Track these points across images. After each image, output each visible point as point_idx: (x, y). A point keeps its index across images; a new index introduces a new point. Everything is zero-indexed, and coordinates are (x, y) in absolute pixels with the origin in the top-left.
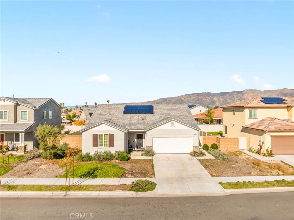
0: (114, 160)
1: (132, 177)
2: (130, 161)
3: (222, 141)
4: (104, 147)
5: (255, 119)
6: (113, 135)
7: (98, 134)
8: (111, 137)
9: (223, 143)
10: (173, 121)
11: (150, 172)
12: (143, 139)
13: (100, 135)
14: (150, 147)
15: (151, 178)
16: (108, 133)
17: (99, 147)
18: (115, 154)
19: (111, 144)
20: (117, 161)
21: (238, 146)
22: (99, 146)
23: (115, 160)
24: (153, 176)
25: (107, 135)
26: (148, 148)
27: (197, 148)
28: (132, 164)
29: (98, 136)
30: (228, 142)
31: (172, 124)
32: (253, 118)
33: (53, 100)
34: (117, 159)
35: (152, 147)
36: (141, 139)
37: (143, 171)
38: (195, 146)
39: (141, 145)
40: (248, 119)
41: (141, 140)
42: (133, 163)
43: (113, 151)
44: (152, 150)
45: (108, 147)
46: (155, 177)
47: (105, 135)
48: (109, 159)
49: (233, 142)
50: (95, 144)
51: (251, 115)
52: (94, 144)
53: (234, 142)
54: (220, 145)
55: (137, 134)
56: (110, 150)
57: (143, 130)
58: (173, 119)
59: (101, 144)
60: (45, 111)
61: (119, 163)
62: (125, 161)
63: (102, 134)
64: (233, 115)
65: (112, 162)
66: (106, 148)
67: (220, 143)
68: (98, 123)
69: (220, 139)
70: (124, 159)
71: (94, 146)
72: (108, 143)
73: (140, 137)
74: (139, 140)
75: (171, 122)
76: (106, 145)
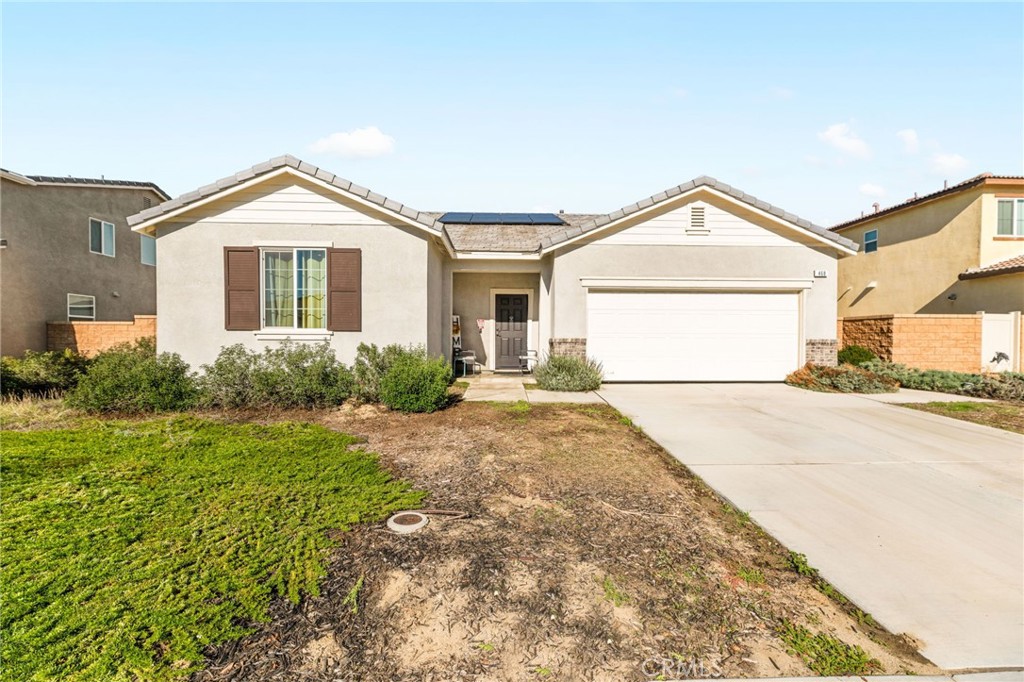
0: (346, 407)
2: (456, 414)
3: (904, 329)
4: (303, 330)
6: (358, 252)
7: (255, 251)
8: (345, 268)
9: (909, 340)
10: (699, 204)
12: (527, 321)
13: (272, 256)
14: (576, 342)
16: (323, 243)
17: (265, 330)
18: (359, 363)
19: (345, 312)
20: (367, 411)
21: (979, 354)
22: (268, 324)
23: (357, 406)
25: (318, 255)
26: (560, 347)
27: (827, 350)
28: (473, 431)
29: (262, 264)
30: (932, 336)
31: (698, 218)
32: (1015, 235)
33: (157, 188)
34: (368, 400)
35: (584, 343)
36: (514, 321)
38: (817, 337)
39: (518, 345)
40: (995, 239)
41: (518, 324)
42: (482, 423)
43: (345, 350)
45: (325, 331)
47: (303, 255)
48: (310, 399)
49: (954, 335)
50: (241, 312)
51: (1005, 226)
52: (235, 307)
53: (960, 336)
54: (893, 350)
55: (497, 296)
56: (331, 347)
57: (536, 257)
58: (705, 188)
59: (279, 309)
60: (103, 223)
61: (374, 425)
62: (421, 411)
63: (288, 251)
64: (867, 251)
65: (327, 418)
66: (312, 336)
67: (894, 342)
68: (257, 175)
69: (894, 321)
70: (417, 399)
71: (231, 324)
72: (324, 308)
73: (514, 309)
74: (505, 324)
75: (687, 210)
76: (311, 319)
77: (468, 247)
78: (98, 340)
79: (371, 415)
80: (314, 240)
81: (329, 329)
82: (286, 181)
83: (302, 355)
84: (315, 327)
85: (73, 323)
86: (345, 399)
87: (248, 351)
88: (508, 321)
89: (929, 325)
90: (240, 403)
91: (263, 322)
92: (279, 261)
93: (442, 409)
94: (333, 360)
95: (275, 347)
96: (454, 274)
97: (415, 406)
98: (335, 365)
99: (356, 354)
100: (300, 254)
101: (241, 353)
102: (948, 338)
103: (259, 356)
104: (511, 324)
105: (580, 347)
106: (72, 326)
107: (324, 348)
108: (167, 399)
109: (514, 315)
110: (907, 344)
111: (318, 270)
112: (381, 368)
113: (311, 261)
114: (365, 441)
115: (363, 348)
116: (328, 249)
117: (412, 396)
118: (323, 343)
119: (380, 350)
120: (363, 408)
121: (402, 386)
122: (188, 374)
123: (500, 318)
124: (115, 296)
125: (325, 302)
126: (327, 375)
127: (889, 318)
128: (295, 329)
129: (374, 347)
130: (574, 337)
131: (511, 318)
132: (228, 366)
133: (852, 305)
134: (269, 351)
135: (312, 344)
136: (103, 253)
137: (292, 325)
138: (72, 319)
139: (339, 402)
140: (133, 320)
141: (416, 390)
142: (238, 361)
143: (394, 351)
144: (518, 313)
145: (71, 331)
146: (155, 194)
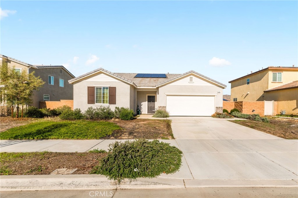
0: (113, 119)
1: (130, 137)
2: (135, 121)
3: (246, 104)
4: (104, 104)
5: (280, 83)
6: (116, 87)
7: (94, 87)
8: (112, 91)
9: (247, 107)
10: (191, 76)
11: (164, 131)
12: (155, 102)
13: (97, 88)
14: (163, 107)
15: (166, 139)
16: (108, 86)
17: (96, 104)
18: (115, 111)
19: (112, 101)
20: (117, 120)
21: (264, 111)
22: (96, 103)
23: (115, 119)
24: (170, 137)
25: (107, 88)
26: (161, 108)
27: (220, 109)
29: (95, 90)
30: (252, 106)
31: (191, 79)
32: (277, 82)
34: (117, 118)
35: (165, 107)
36: (152, 102)
37: (152, 130)
38: (218, 106)
39: (153, 108)
40: (272, 82)
41: (153, 103)
43: (112, 108)
44: (165, 111)
45: (108, 104)
46: (173, 138)
47: (104, 88)
48: (106, 118)
49: (258, 106)
50: (91, 101)
51: (275, 79)
52: (90, 99)
54: (243, 110)
55: (148, 96)
56: (110, 107)
57: (155, 88)
58: (192, 73)
59: (99, 99)
60: (51, 76)
61: (118, 122)
62: (127, 120)
63: (100, 87)
64: (247, 84)
65: (109, 121)
66: (106, 105)
67: (243, 108)
68: (95, 72)
69: (243, 103)
70: (127, 118)
71: (89, 103)
72: (108, 99)
73: (152, 99)
74: (150, 103)
75: (189, 77)
76: (105, 102)
77: (140, 85)
78: (52, 106)
79: (118, 120)
80: (106, 85)
81: (109, 104)
82: (101, 73)
83: (104, 109)
84: (106, 103)
85: (46, 102)
86: (113, 118)
87: (93, 108)
88: (151, 102)
89: (252, 104)
90: (92, 118)
91: (95, 102)
92: (99, 89)
93: (132, 120)
94: (110, 110)
95: (99, 107)
96: (137, 91)
97: (126, 119)
98: (111, 111)
99: (115, 109)
100: (103, 88)
101: (92, 108)
102: (256, 107)
103: (96, 109)
104: (151, 103)
105: (165, 108)
106: (45, 102)
107: (108, 108)
108: (78, 117)
109: (152, 101)
110: (246, 108)
111: (107, 92)
112: (120, 112)
113: (105, 89)
114: (117, 124)
115: (116, 108)
116: (109, 87)
117: (126, 117)
118: (108, 107)
119: (120, 108)
120: (116, 119)
121: (124, 115)
122: (81, 113)
123: (149, 101)
124: (54, 95)
125: (108, 98)
126: (109, 113)
127: (242, 102)
128: (102, 104)
129: (119, 107)
130: (163, 106)
131: (151, 101)
132: (89, 111)
133: (244, 98)
134: (97, 108)
135: (106, 107)
136: (51, 84)
137: (101, 103)
138: (45, 101)
139: (112, 118)
140: (60, 101)
141: (127, 116)
142: (91, 110)
143: (122, 108)
144: (153, 100)
145: (45, 103)
146: (63, 69)
